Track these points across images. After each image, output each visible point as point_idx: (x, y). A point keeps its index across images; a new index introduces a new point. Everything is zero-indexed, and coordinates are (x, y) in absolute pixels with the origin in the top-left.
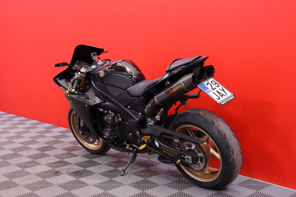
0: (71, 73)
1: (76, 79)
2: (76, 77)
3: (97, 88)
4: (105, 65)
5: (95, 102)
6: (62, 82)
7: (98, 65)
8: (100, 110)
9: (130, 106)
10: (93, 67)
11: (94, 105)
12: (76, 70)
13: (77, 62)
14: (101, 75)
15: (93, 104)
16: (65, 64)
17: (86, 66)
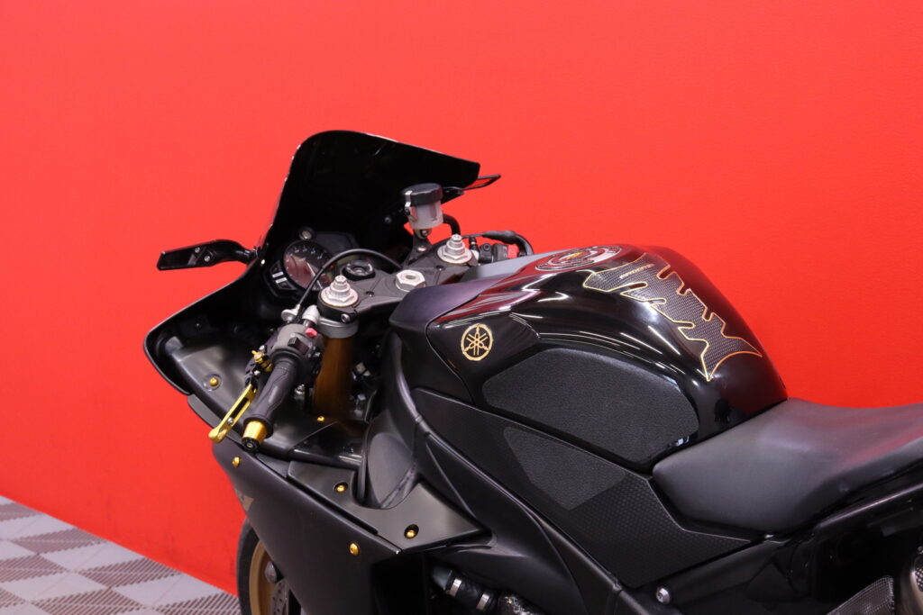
0: (264, 309)
1: (281, 354)
2: (286, 336)
3: (434, 437)
4: (490, 270)
5: (415, 529)
6: (201, 366)
7: (441, 265)
8: (450, 585)
9: (671, 592)
10: (410, 278)
11: (408, 554)
12: (293, 292)
13: (306, 236)
14: (470, 352)
15: (402, 542)
16: (225, 250)
17: (366, 269)
